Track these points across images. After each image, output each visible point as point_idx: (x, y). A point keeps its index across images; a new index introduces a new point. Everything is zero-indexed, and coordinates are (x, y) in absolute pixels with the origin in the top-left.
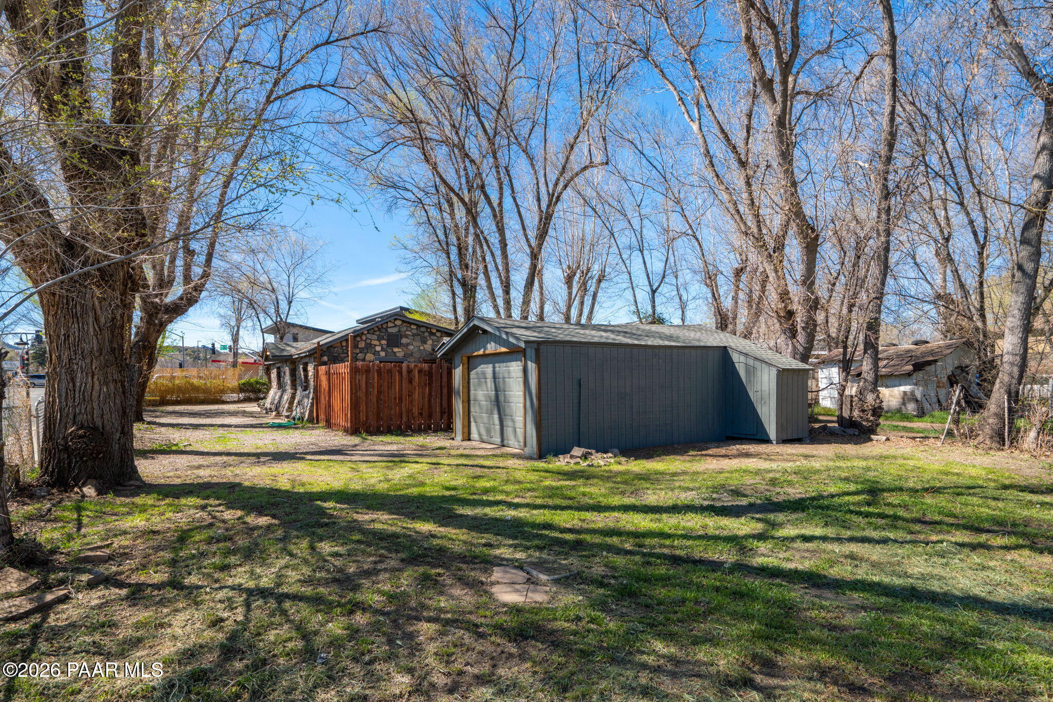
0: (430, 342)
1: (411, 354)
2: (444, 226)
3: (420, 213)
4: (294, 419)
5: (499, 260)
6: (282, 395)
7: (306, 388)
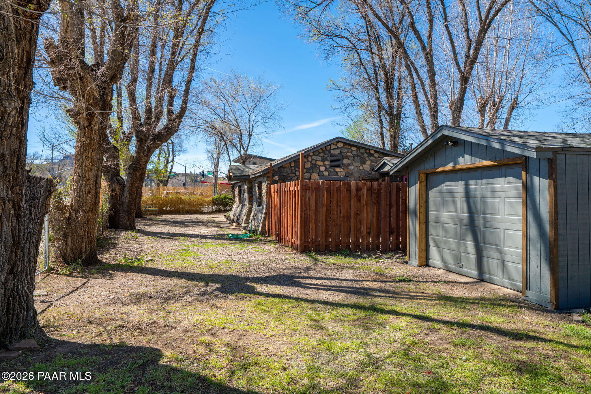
0: (368, 163)
1: (352, 174)
2: (374, 65)
3: (354, 56)
4: (249, 231)
5: (427, 87)
6: (242, 208)
7: (260, 204)
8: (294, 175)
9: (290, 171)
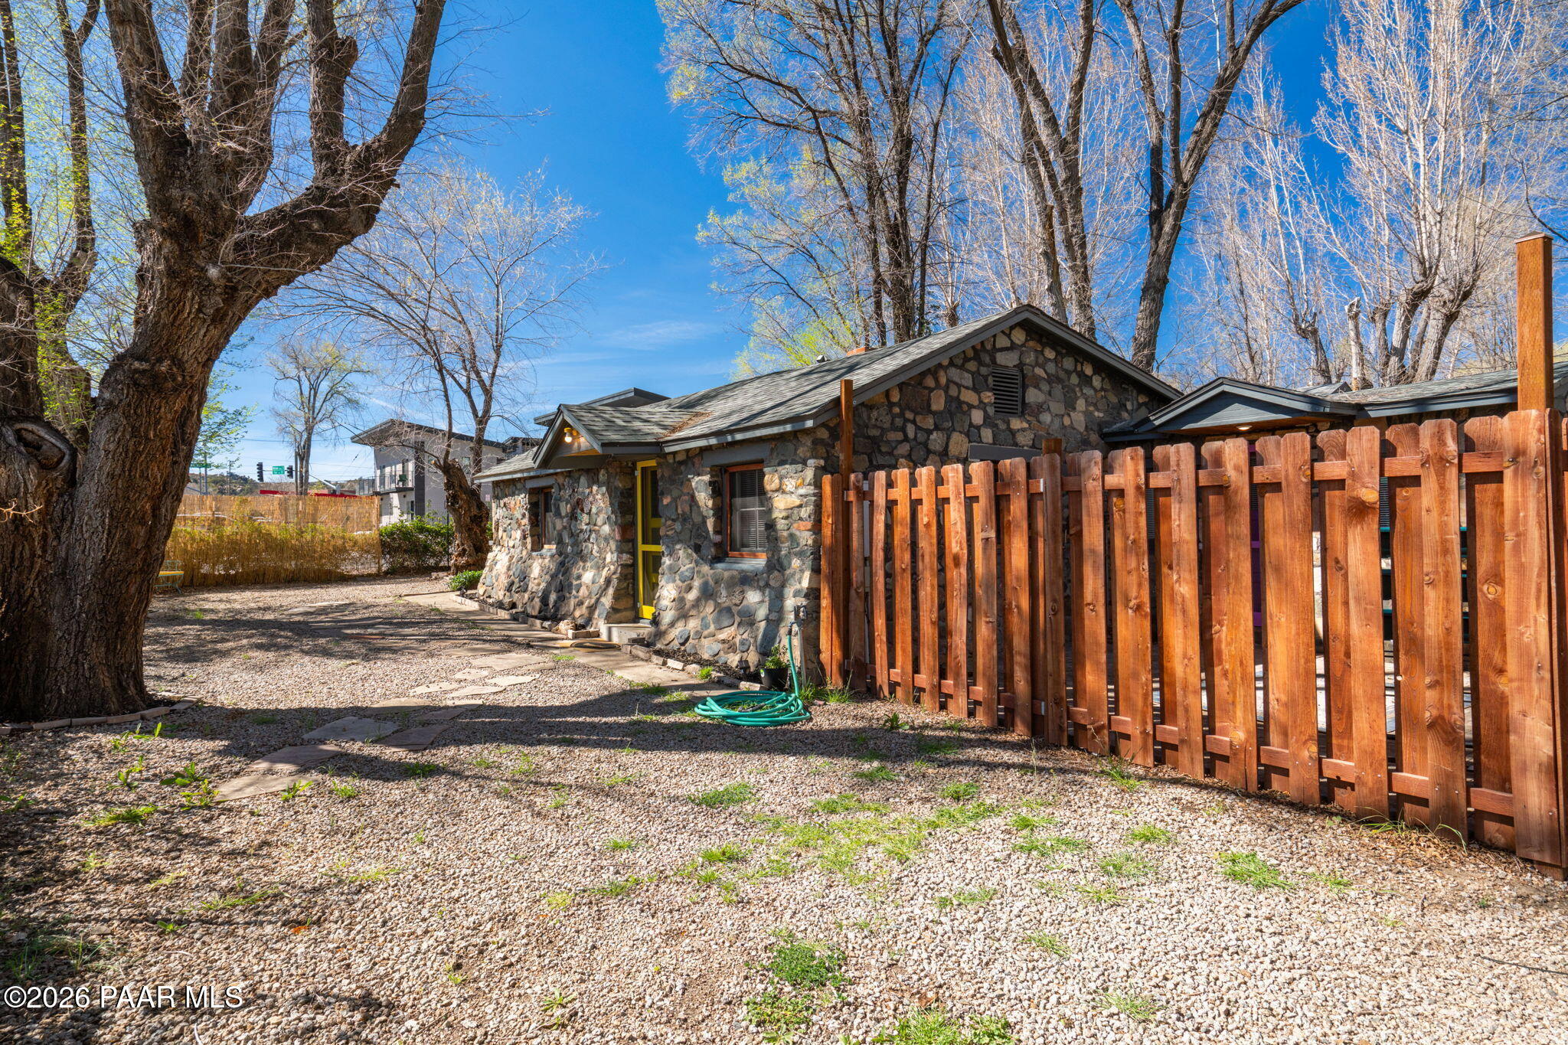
0: (1081, 405)
8: (900, 436)
9: (886, 421)
